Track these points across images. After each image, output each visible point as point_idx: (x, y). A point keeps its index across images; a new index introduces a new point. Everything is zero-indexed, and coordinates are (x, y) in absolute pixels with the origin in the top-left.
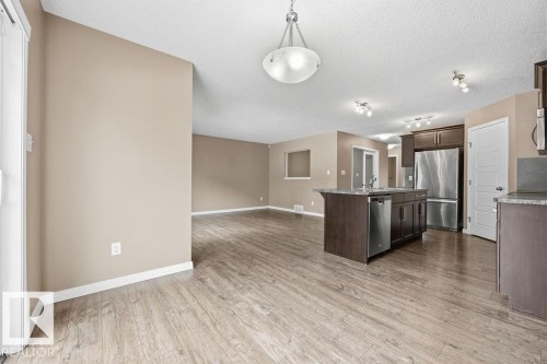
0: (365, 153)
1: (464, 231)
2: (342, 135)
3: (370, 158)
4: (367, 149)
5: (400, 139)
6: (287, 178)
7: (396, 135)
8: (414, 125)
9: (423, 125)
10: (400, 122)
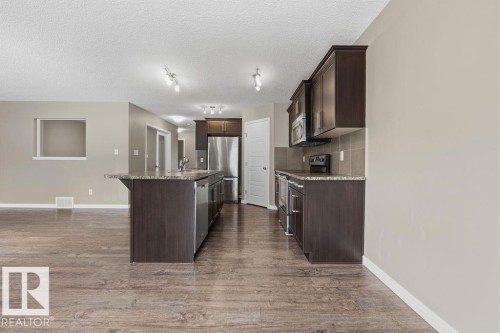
0: (158, 133)
1: (242, 202)
2: (134, 109)
3: (162, 138)
4: (160, 128)
5: (195, 123)
6: (39, 158)
7: (191, 120)
8: (209, 113)
9: (216, 113)
10: (197, 107)
